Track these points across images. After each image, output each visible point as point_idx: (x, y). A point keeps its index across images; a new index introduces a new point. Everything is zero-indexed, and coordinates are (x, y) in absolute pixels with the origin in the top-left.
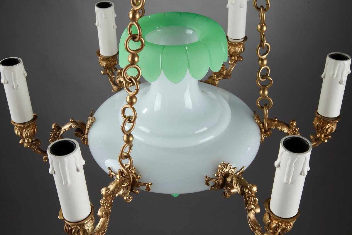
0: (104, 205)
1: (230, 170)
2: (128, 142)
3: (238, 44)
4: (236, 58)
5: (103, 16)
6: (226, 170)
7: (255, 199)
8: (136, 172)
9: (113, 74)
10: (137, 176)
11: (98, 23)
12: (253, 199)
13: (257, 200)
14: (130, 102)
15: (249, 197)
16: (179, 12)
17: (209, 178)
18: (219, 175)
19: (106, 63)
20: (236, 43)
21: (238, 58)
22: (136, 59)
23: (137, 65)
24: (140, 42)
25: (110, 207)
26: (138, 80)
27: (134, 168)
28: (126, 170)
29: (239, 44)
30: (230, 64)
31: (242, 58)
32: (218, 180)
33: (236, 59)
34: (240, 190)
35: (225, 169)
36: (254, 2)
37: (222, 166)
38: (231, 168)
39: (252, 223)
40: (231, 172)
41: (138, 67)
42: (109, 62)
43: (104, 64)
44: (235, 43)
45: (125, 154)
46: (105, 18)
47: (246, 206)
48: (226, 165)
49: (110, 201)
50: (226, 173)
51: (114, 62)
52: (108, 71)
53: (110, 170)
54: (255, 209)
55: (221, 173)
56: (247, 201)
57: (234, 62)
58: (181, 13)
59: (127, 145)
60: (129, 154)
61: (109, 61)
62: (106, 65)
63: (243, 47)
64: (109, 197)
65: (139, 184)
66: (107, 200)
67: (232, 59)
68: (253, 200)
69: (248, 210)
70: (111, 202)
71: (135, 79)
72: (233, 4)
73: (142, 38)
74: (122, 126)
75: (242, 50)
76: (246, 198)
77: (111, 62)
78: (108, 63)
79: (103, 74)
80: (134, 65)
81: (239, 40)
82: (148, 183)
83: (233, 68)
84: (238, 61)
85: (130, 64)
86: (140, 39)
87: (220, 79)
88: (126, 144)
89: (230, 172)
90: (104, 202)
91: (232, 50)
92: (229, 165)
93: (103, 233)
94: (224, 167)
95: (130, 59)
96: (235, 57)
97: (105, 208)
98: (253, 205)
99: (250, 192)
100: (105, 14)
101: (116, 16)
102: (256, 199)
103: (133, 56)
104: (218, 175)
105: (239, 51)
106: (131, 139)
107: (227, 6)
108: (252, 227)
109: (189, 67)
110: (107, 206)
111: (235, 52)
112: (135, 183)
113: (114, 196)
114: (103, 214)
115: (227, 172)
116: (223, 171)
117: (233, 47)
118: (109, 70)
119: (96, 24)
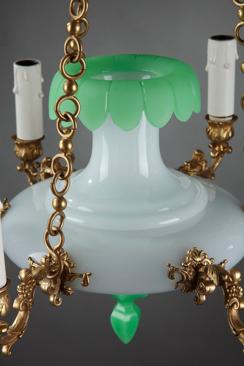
0: (23, 292)
1: (204, 261)
2: (59, 208)
3: (223, 124)
4: (222, 147)
5: (25, 77)
6: (198, 259)
7: (238, 288)
8: (68, 258)
9: (35, 170)
10: (70, 264)
11: (17, 88)
12: (236, 288)
13: (242, 290)
14: (64, 149)
15: (230, 288)
16: (133, 55)
17: (174, 267)
18: (189, 265)
19: (26, 151)
20: (220, 122)
21: (224, 148)
22: (74, 88)
23: (74, 97)
24: (79, 63)
25: (30, 299)
26: (76, 117)
27: (67, 253)
28: (55, 252)
29: (226, 124)
30: (212, 157)
31: (231, 148)
32: (186, 271)
33: (222, 150)
34: (218, 278)
35: (196, 257)
36: (235, 31)
37: (192, 252)
38: (205, 257)
39: (234, 324)
40: (206, 264)
41: (76, 100)
42: (30, 150)
43: (22, 152)
44: (218, 124)
45: (54, 229)
46: (28, 80)
47: (226, 302)
48: (197, 253)
49: (31, 289)
50: (199, 264)
51: (38, 151)
52: (27, 167)
53: (31, 260)
54: (239, 304)
55: (190, 262)
56: (227, 294)
57: (219, 155)
58: (136, 56)
59: (58, 212)
60: (61, 229)
61: (29, 148)
62: (26, 154)
63: (232, 130)
64: (30, 281)
65: (73, 276)
66: (27, 286)
67: (216, 150)
68: (235, 290)
69: (229, 306)
70: (33, 292)
71: (73, 116)
72: (214, 64)
73: (82, 59)
74: (52, 182)
75: (230, 135)
76: (225, 290)
77: (33, 151)
78: (29, 152)
79: (20, 170)
80: (71, 95)
81: (224, 117)
82: (86, 274)
83: (217, 164)
84: (226, 154)
85: (65, 94)
86: (79, 60)
87: (195, 170)
88: (56, 212)
89: (204, 263)
90: (23, 288)
91: (215, 134)
92: (203, 252)
93: (20, 335)
94: (195, 254)
95: (66, 88)
96: (220, 147)
97: (24, 297)
98: (236, 297)
99: (231, 279)
100: (28, 75)
101: (43, 80)
102: (240, 287)
103: (71, 83)
104: (187, 264)
105: (225, 136)
106: (63, 204)
107: (206, 69)
108: (234, 330)
109: (145, 108)
110: (27, 295)
111: (219, 137)
112: (66, 275)
113: (37, 283)
114: (21, 305)
115: (200, 261)
116: (194, 260)
117: (216, 130)
118: (29, 165)
119: (14, 90)
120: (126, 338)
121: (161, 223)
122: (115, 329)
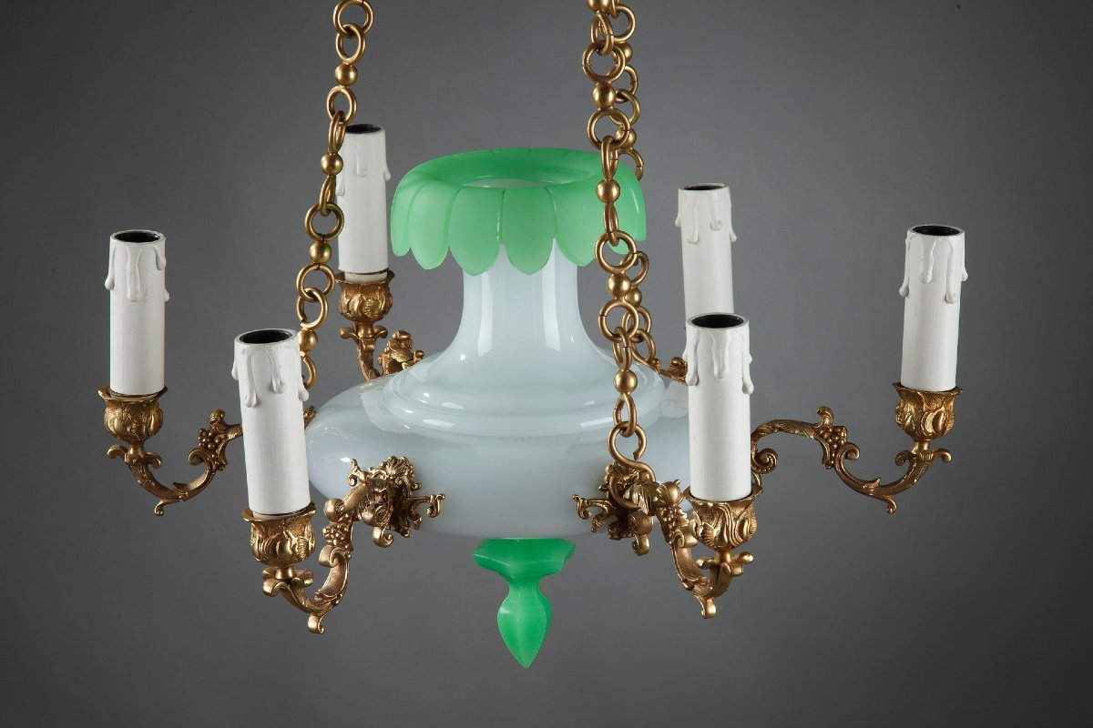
120: (525, 656)
121: (583, 425)
122: (502, 632)
